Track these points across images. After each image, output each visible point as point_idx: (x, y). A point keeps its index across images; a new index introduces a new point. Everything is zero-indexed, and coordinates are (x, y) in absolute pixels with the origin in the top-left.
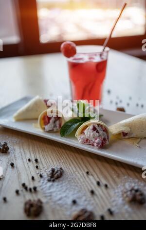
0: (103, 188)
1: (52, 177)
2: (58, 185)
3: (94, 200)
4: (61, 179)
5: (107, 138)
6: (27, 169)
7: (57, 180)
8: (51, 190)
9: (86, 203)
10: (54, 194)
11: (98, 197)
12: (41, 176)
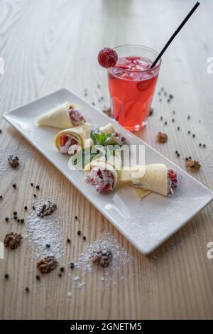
0: (81, 239)
1: (42, 212)
2: (43, 223)
3: (67, 249)
4: (50, 217)
5: (111, 184)
6: (26, 195)
7: (45, 217)
8: (36, 227)
9: (59, 250)
10: (36, 232)
11: (70, 248)
12: (34, 208)
